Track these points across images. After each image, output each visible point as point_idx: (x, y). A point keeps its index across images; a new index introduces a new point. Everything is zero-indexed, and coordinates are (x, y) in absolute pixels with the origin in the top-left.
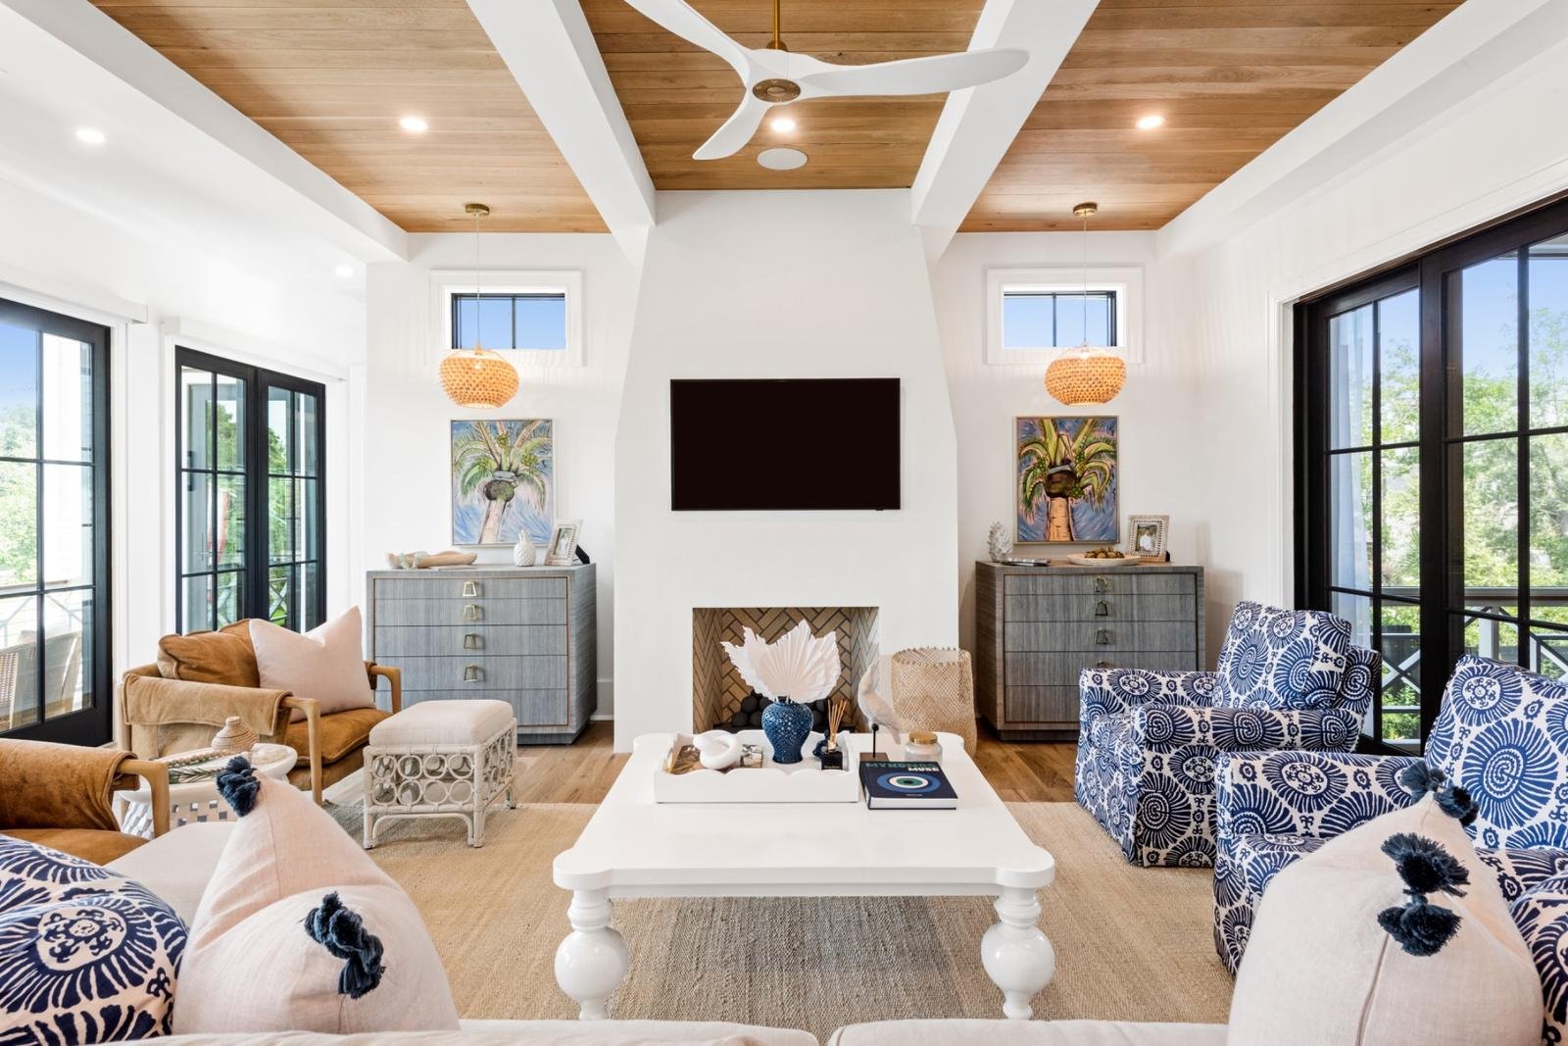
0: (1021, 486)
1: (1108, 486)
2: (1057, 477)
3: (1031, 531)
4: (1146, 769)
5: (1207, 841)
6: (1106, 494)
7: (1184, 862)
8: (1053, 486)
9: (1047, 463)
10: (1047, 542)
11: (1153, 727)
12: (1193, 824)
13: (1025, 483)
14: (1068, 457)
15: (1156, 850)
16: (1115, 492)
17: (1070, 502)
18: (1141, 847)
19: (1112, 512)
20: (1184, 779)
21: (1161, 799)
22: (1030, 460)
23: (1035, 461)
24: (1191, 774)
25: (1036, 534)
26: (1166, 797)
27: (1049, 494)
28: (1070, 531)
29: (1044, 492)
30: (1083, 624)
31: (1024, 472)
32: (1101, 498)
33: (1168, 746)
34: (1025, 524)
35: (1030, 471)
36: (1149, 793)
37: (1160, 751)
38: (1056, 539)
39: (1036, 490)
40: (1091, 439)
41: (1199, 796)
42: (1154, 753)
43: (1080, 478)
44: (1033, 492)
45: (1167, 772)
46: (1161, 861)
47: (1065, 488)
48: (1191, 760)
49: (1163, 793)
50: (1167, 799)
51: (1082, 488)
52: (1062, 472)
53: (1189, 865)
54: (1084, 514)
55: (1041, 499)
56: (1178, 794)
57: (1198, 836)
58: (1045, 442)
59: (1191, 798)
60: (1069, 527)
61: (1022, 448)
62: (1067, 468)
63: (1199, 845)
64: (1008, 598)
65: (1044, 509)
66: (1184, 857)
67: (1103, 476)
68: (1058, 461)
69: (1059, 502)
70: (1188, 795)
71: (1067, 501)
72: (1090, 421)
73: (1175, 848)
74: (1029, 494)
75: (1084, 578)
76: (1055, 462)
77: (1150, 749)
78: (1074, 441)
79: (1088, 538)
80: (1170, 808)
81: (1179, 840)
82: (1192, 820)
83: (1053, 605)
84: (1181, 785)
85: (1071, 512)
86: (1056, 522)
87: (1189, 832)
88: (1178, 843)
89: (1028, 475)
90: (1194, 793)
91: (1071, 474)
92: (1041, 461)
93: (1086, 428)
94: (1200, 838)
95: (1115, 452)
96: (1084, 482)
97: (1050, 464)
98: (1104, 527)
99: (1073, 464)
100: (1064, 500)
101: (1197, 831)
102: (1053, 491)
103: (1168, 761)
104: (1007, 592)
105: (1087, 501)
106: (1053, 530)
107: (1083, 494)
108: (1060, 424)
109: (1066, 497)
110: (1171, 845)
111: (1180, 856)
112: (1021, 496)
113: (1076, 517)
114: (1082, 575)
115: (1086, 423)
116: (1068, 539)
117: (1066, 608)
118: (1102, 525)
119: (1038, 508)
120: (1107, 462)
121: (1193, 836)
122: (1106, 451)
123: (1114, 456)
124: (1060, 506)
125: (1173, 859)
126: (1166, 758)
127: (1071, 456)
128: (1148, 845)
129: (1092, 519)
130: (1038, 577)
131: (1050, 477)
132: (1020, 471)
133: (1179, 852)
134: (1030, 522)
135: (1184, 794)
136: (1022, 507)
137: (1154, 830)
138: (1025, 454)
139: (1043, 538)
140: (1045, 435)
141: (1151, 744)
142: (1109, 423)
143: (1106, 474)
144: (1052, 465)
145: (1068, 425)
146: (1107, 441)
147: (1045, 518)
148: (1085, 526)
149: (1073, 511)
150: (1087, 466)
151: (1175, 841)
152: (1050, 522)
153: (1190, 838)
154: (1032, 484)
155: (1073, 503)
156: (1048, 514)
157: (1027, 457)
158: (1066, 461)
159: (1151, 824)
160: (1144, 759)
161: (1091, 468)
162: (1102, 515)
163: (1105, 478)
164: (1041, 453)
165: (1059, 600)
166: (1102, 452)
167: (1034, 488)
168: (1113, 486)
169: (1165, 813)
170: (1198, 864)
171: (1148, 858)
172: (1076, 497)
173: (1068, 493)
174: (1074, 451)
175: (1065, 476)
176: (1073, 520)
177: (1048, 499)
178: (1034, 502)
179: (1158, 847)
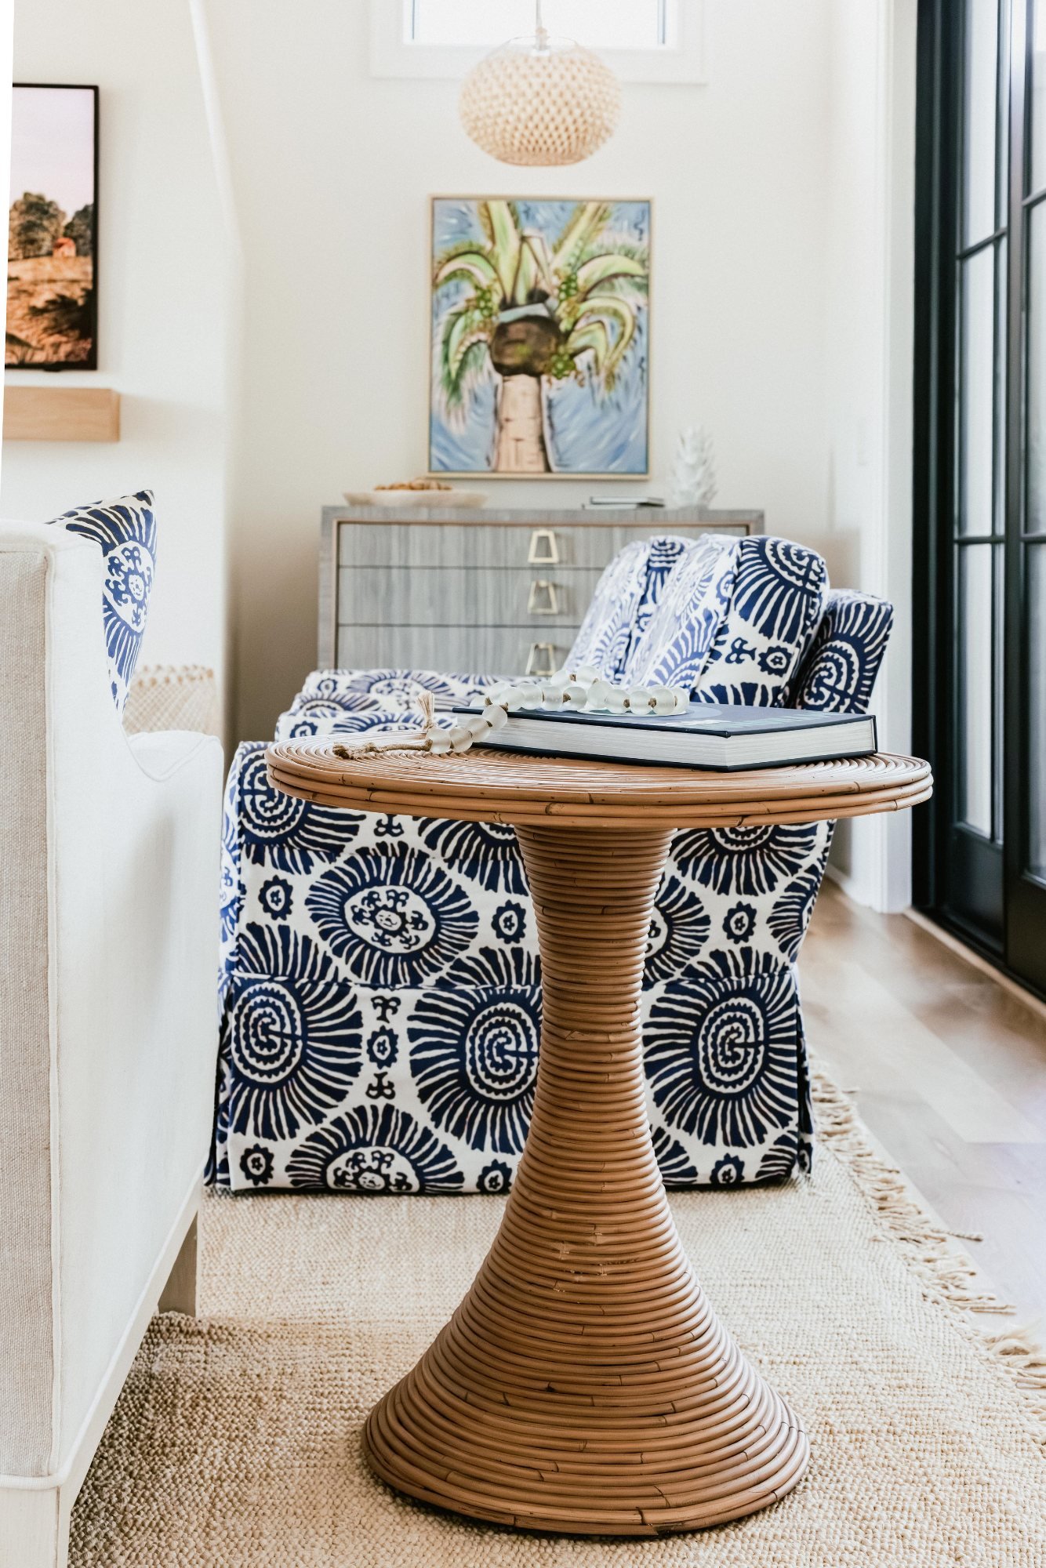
0: (439, 349)
1: (628, 353)
2: (516, 332)
3: (459, 449)
4: (246, 918)
5: (407, 1119)
6: (625, 370)
7: (340, 1179)
8: (509, 350)
9: (496, 299)
10: (495, 476)
11: (254, 792)
12: (369, 1070)
13: (446, 342)
14: (544, 286)
15: (264, 1143)
16: (643, 363)
17: (545, 385)
18: (223, 1137)
19: (636, 411)
20: (347, 945)
21: (282, 998)
22: (458, 291)
23: (471, 293)
24: (367, 932)
25: (471, 457)
26: (297, 995)
27: (499, 367)
28: (544, 449)
29: (488, 364)
30: (506, 632)
31: (445, 317)
32: (612, 378)
33: (303, 852)
34: (444, 432)
35: (459, 315)
36: (247, 983)
37: (284, 866)
38: (513, 467)
39: (471, 356)
40: (593, 247)
41: (387, 993)
42: (268, 871)
43: (568, 334)
44: (463, 363)
45: (301, 922)
46: (281, 1178)
47: (536, 355)
48: (365, 893)
49: (289, 984)
50: (299, 1000)
51: (573, 356)
52: (527, 319)
53: (352, 1189)
54: (576, 412)
55: (482, 376)
56: (328, 986)
57: (381, 1103)
58: (491, 252)
59: (363, 996)
60: (541, 440)
61: (442, 265)
62: (539, 310)
63: (385, 1129)
64: (346, 573)
65: (489, 401)
66: (340, 1162)
67: (618, 330)
68: (521, 297)
69: (522, 384)
70: (355, 990)
71: (539, 383)
72: (591, 208)
73: (315, 1137)
74: (454, 367)
75: (510, 530)
76: (513, 298)
77: (258, 859)
78: (556, 250)
79: (582, 466)
80: (305, 1023)
81: (331, 1114)
82: (364, 1058)
83: (443, 591)
84: (338, 962)
85: (546, 409)
86: (512, 430)
87: (357, 1094)
88: (326, 1123)
89: (453, 325)
90: (374, 985)
91: (549, 324)
92: (483, 294)
93: (583, 223)
94: (389, 1109)
95: (647, 277)
96: (575, 341)
97: (504, 301)
98: (618, 442)
99: (552, 302)
100: (532, 381)
101: (380, 1088)
102: (508, 361)
103: (307, 893)
104: (344, 561)
105: (581, 385)
106: (508, 447)
107: (574, 368)
108: (527, 212)
109: (537, 375)
110: (306, 1129)
111: (329, 1160)
112: (439, 371)
113: (556, 420)
114: (507, 525)
115: (583, 210)
116: (541, 467)
117: (471, 597)
118: (614, 438)
119: (476, 399)
120: (627, 299)
121: (367, 1103)
122: (625, 275)
123: (644, 287)
124: (524, 394)
125: (311, 1168)
126: (301, 884)
127: (550, 283)
128: (241, 1128)
129: (593, 424)
130: (412, 528)
131: (502, 330)
132: (435, 314)
133: (327, 1147)
134: (456, 428)
135: (344, 988)
136: (441, 395)
137: (263, 1087)
138: (449, 278)
139: (484, 465)
140: (492, 238)
141: (261, 843)
142: (633, 212)
143: (624, 325)
144: (507, 304)
145: (542, 215)
146: (629, 254)
147: (491, 419)
148: (576, 440)
149: (550, 406)
150: (585, 306)
151: (318, 1117)
152: (501, 428)
153: (360, 1111)
154: (461, 343)
155: (553, 388)
156: (496, 412)
157: (452, 283)
158: (537, 296)
159: (254, 1070)
160: (242, 888)
161: (592, 311)
162: (614, 415)
163: (622, 335)
164: (483, 274)
165: (455, 578)
166: (616, 276)
167: (466, 354)
168: (641, 353)
169: (293, 1037)
170: (380, 1182)
171: (243, 1166)
172: (559, 375)
173: (539, 366)
174: (556, 272)
175: (535, 328)
176: (552, 425)
177: (498, 378)
178: (465, 385)
179: (268, 1134)
